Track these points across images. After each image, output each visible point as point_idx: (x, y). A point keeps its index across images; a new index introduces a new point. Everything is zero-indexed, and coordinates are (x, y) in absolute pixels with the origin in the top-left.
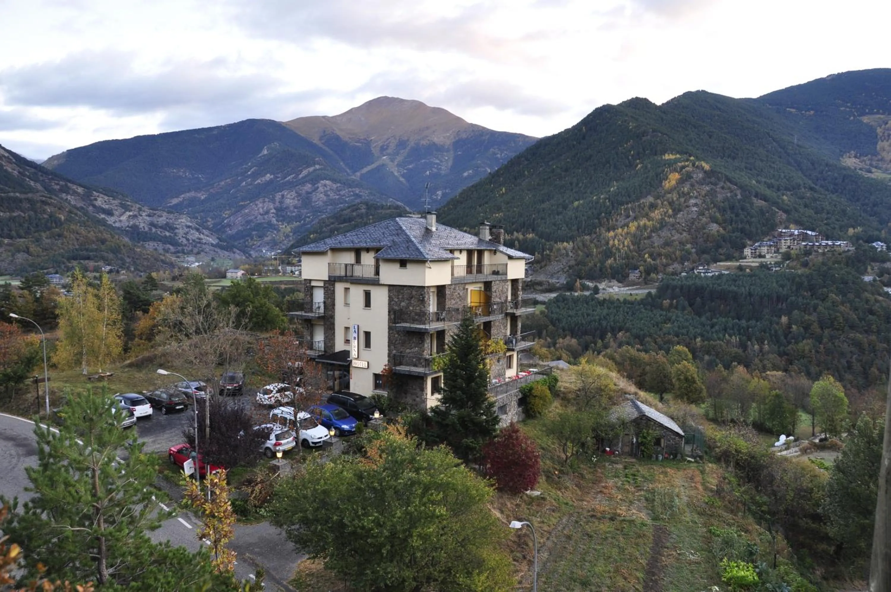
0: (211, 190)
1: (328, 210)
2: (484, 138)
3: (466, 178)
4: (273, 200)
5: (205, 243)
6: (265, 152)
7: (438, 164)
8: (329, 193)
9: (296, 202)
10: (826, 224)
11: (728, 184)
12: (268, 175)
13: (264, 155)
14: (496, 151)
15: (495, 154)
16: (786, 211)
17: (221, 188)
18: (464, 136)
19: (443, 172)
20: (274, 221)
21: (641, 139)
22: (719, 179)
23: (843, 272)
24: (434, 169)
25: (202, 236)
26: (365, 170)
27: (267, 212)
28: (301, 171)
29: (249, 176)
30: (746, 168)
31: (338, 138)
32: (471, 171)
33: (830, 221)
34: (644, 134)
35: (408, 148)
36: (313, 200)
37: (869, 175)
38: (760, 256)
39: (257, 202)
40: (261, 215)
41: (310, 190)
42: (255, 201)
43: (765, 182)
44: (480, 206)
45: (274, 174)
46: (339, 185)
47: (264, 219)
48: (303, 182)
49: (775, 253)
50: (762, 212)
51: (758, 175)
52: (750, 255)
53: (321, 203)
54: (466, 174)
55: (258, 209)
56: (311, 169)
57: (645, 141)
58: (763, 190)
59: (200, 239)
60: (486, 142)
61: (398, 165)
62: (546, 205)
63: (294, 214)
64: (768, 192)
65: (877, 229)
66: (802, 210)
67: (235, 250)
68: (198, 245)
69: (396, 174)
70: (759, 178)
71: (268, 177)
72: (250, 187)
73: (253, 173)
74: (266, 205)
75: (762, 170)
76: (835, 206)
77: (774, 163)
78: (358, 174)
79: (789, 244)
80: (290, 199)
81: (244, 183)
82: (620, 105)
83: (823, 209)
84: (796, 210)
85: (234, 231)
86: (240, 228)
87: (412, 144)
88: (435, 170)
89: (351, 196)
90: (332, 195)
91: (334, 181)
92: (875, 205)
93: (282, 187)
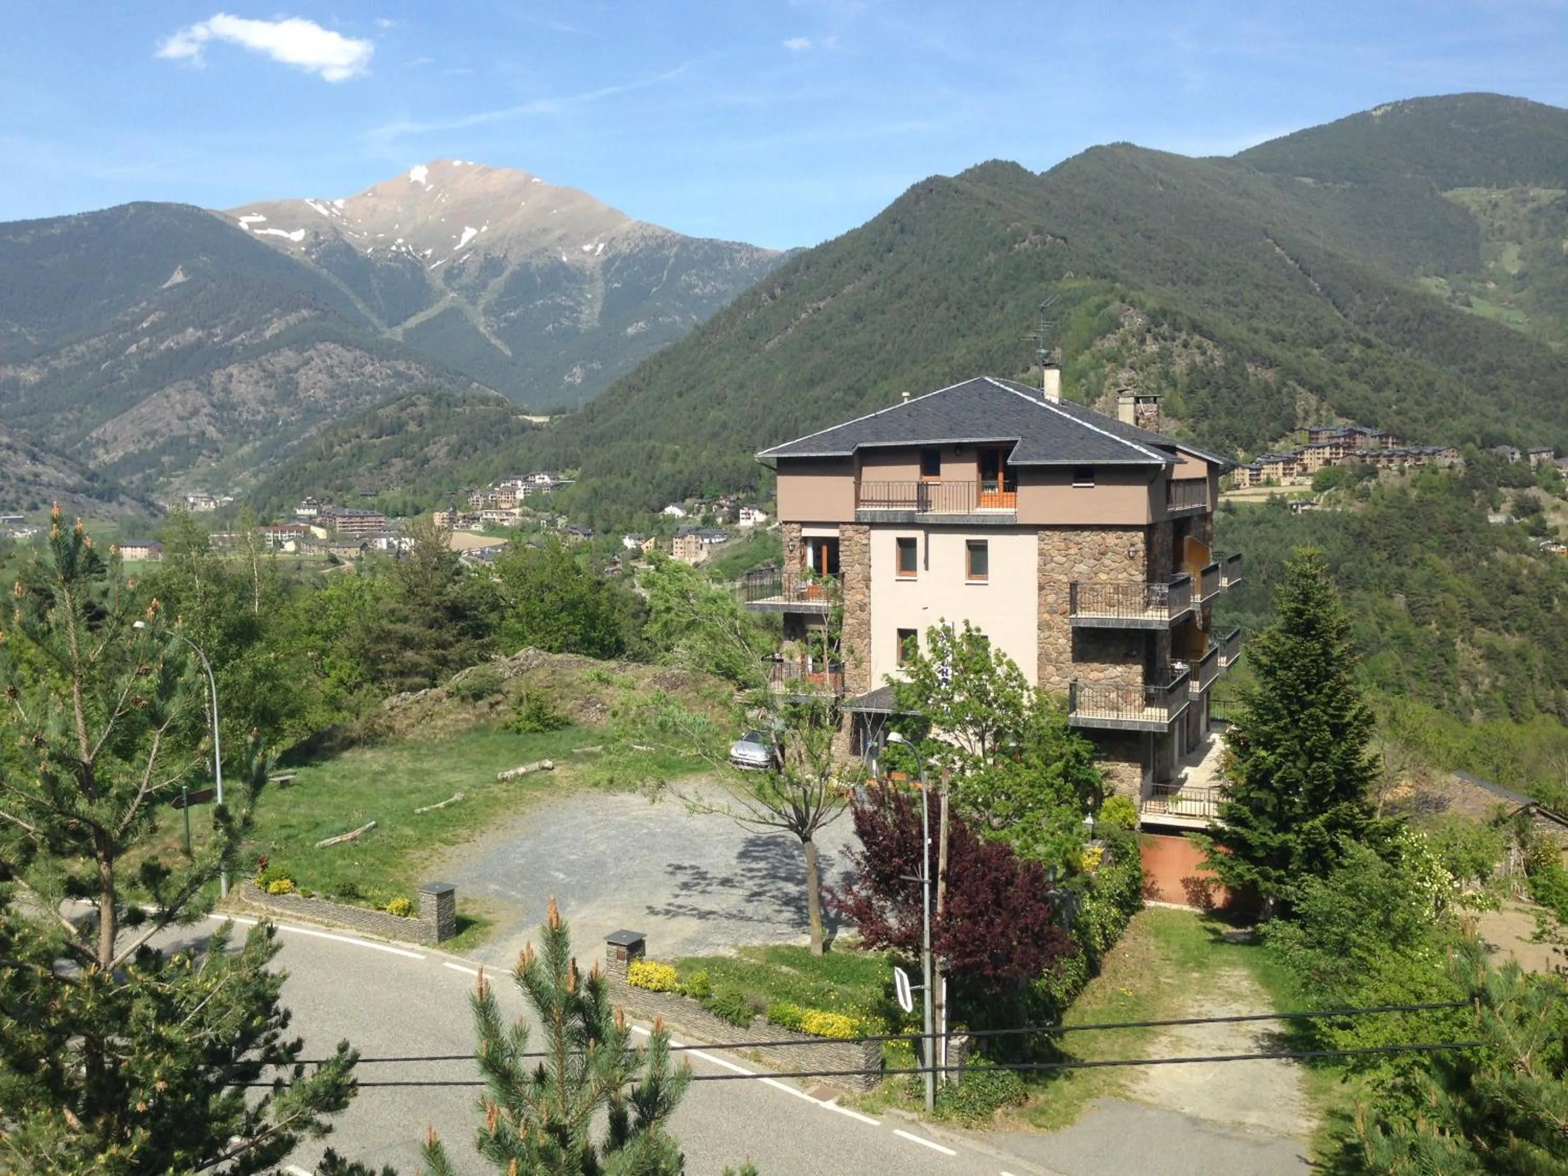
0: (54, 363)
1: (338, 408)
2: (666, 252)
3: (634, 338)
4: (205, 387)
5: (50, 485)
6: (178, 277)
7: (573, 310)
8: (337, 370)
9: (263, 391)
10: (1398, 413)
11: (1197, 337)
12: (191, 330)
13: (178, 285)
14: (694, 280)
15: (692, 287)
16: (1317, 390)
17: (77, 358)
18: (625, 248)
19: (583, 327)
20: (212, 432)
21: (1011, 249)
22: (1177, 328)
23: (1451, 507)
24: (563, 320)
25: (40, 468)
26: (412, 322)
27: (195, 413)
28: (269, 322)
29: (146, 332)
30: (1228, 302)
31: (349, 250)
32: (641, 324)
33: (1404, 405)
34: (1017, 236)
35: (507, 274)
36: (302, 385)
37: (1468, 310)
38: (1269, 483)
39: (169, 390)
40: (181, 419)
41: (293, 365)
42: (162, 388)
43: (1268, 332)
44: (680, 395)
45: (203, 327)
46: (358, 353)
47: (188, 428)
48: (274, 346)
49: (1299, 474)
50: (1268, 393)
51: (1251, 317)
52: (1247, 481)
53: (320, 394)
54: (630, 331)
55: (172, 407)
56: (292, 318)
57: (1018, 253)
58: (1264, 345)
59: (36, 475)
60: (672, 261)
61: (487, 312)
62: (818, 391)
63: (259, 417)
64: (1276, 351)
65: (1497, 420)
66: (1347, 383)
67: (122, 498)
68: (33, 489)
69: (482, 329)
70: (1255, 323)
71: (191, 334)
72: (149, 356)
73: (153, 324)
74: (190, 397)
75: (1257, 307)
76: (1412, 373)
77: (1282, 290)
78: (399, 330)
79: (1327, 456)
80: (247, 384)
81: (133, 348)
82: (960, 177)
83: (1388, 381)
84: (1337, 386)
85: (117, 455)
86: (132, 448)
87: (512, 266)
88: (566, 323)
89: (389, 376)
90: (345, 376)
91: (345, 343)
92: (1489, 369)
93: (227, 356)
